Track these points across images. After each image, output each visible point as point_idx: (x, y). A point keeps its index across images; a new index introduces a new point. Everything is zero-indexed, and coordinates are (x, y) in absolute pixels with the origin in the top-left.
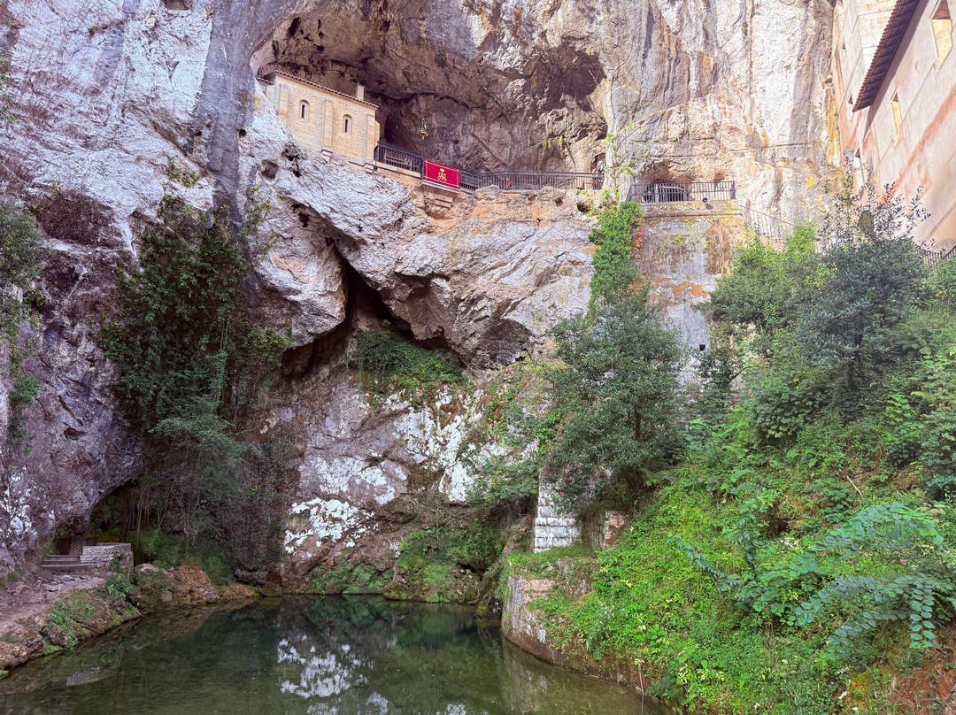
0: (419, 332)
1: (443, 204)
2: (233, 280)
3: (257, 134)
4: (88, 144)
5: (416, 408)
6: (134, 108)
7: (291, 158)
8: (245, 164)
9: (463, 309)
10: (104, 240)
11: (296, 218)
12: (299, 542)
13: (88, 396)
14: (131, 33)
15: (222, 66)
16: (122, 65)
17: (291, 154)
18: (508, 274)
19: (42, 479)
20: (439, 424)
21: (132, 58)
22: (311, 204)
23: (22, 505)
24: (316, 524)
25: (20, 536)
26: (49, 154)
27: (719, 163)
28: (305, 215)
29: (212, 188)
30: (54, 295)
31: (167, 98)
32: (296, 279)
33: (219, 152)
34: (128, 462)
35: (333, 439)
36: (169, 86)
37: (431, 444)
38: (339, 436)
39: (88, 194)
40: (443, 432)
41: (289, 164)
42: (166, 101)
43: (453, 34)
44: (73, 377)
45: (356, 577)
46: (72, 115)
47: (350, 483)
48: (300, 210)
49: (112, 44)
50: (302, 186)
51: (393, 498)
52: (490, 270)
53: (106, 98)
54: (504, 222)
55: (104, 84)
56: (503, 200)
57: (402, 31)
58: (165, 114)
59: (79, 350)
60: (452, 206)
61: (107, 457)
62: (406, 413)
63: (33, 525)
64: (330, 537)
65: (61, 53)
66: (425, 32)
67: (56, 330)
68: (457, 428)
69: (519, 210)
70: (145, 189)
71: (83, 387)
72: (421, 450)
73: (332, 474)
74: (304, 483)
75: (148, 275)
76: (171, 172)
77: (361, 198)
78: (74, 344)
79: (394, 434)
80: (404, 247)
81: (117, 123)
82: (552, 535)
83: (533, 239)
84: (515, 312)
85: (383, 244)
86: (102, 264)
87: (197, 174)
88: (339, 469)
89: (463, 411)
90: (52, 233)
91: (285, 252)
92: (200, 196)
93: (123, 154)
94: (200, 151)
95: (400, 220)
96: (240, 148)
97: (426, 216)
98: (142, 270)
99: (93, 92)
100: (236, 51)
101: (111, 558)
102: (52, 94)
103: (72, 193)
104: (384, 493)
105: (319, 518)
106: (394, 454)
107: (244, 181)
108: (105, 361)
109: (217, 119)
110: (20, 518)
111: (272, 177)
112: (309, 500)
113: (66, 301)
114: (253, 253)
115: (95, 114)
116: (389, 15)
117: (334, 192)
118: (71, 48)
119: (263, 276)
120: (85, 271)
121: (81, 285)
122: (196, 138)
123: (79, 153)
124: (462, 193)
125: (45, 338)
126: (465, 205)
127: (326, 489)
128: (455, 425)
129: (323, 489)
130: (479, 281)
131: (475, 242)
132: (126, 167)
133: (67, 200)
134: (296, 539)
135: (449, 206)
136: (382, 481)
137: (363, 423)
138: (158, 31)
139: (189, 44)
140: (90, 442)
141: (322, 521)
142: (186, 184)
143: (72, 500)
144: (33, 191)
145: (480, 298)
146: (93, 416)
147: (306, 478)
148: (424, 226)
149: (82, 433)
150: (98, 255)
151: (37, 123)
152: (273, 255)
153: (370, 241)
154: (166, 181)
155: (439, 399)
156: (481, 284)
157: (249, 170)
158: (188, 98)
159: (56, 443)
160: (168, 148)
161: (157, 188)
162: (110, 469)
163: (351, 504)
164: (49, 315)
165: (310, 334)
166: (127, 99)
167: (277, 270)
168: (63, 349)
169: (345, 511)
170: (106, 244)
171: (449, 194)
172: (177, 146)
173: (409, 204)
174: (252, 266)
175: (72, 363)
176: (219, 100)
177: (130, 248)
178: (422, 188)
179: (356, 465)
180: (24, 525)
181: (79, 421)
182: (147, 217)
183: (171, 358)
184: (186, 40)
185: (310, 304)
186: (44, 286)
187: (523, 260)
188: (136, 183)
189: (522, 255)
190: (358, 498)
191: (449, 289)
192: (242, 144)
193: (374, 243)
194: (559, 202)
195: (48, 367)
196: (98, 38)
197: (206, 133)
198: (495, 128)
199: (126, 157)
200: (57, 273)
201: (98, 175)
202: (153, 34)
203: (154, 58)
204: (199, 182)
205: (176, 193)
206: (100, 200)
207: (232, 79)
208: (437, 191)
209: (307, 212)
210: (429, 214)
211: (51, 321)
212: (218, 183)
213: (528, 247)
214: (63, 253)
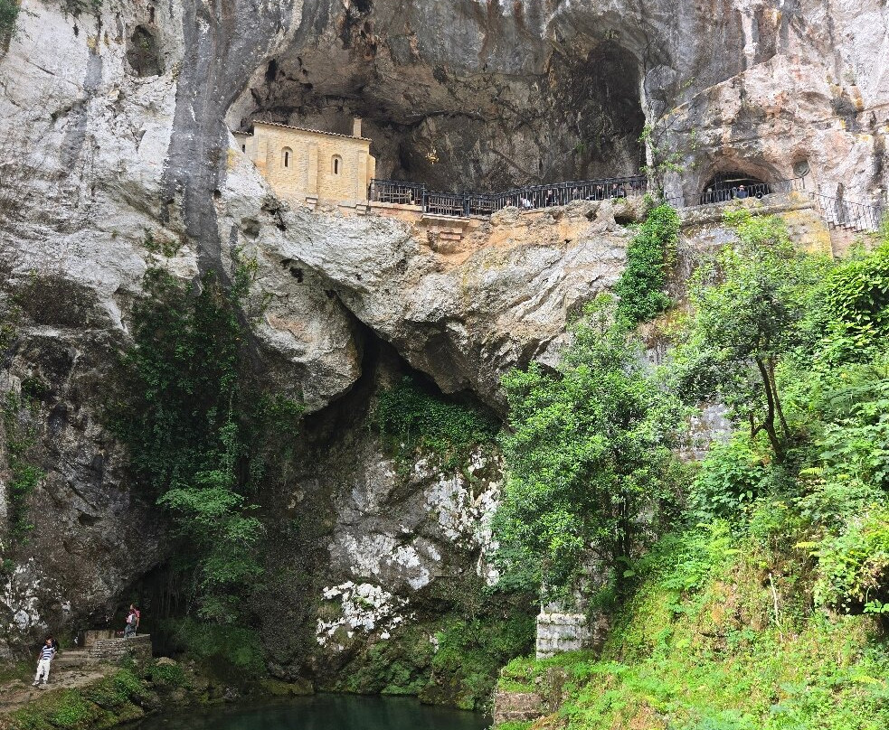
0: (445, 385)
1: (450, 237)
2: (233, 346)
3: (232, 193)
4: (62, 227)
5: (446, 474)
6: (104, 186)
7: (272, 212)
8: (225, 226)
9: (486, 355)
10: (93, 321)
11: (288, 274)
12: (331, 632)
13: (101, 479)
14: (94, 110)
15: (190, 127)
16: (87, 144)
17: (273, 208)
18: (534, 309)
19: (53, 569)
20: (472, 492)
21: (96, 135)
22: (301, 257)
23: (28, 597)
24: (347, 612)
25: (26, 630)
26: (24, 244)
27: (795, 141)
28: (297, 271)
29: (195, 255)
30: (53, 380)
31: (133, 170)
32: (297, 338)
33: (196, 217)
34: (152, 546)
35: (361, 514)
36: (135, 158)
37: (464, 518)
38: (367, 510)
39: (66, 278)
40: (477, 504)
41: (271, 219)
42: (133, 173)
43: (447, 44)
44: (82, 461)
45: (394, 674)
46: (42, 202)
47: (382, 564)
48: (291, 265)
49: (76, 126)
50: (289, 240)
51: (428, 582)
52: (512, 306)
53: (74, 179)
54: (523, 250)
55: (71, 167)
56: (522, 223)
57: (392, 52)
58: (134, 187)
59: (86, 433)
60: (462, 238)
61: (127, 542)
62: (436, 480)
63: (42, 619)
64: (362, 627)
65: (25, 143)
66: (417, 48)
67: (60, 415)
68: (492, 497)
69: (543, 232)
70: (125, 265)
71: (94, 471)
72: (454, 525)
73: (362, 553)
74: (335, 564)
75: (144, 351)
76: (151, 244)
77: (355, 243)
78: (80, 427)
79: (425, 506)
80: (411, 291)
81: (87, 203)
82: (556, 636)
83: (560, 264)
84: (546, 353)
85: (387, 291)
86: (94, 346)
87: (177, 242)
88: (370, 548)
89: (498, 477)
90: (40, 321)
91: (282, 311)
92: (183, 265)
93: (97, 233)
94: (176, 219)
95: (404, 261)
96: (216, 210)
97: (432, 253)
98: (137, 346)
99: (60, 176)
100: (205, 109)
101: (123, 652)
102: (20, 185)
103: (51, 279)
104: (417, 576)
105: (351, 604)
106: (426, 529)
107: (226, 242)
108: (114, 442)
109: (187, 184)
110: (27, 611)
111: (255, 235)
112: (341, 583)
113: (66, 386)
114: (249, 317)
115: (65, 198)
116: (373, 38)
117: (324, 241)
118: (34, 137)
119: (262, 340)
120: (79, 353)
121: (77, 368)
122: (169, 206)
123: (54, 237)
124: (475, 221)
125: (49, 424)
126: (479, 234)
127: (357, 571)
128: (489, 493)
129: (354, 570)
130: (499, 322)
131: (489, 275)
132: (103, 246)
133: (48, 286)
134: (328, 629)
135: (459, 238)
136: (414, 561)
137: (391, 494)
138: (123, 103)
139: (155, 111)
140: (107, 527)
141: (353, 608)
142: (168, 254)
143: (91, 589)
144: (13, 282)
145: (502, 340)
146: (108, 500)
147: (337, 558)
148: (432, 265)
149: (98, 519)
150: (89, 337)
151: (9, 215)
152: (269, 316)
153: (372, 289)
154: (147, 253)
155: (471, 463)
156: (502, 325)
157: (230, 231)
158: (155, 166)
159: (70, 530)
160: (143, 219)
161: (138, 263)
162: (132, 555)
163: (384, 589)
164: (51, 401)
165: (323, 397)
166: (95, 177)
167: (274, 332)
168: (69, 433)
169: (378, 597)
170: (95, 324)
171: (458, 225)
172: (152, 216)
173: (410, 242)
174: (250, 331)
175: (79, 447)
176: (188, 163)
177: (120, 326)
178: (424, 223)
179: (386, 543)
180: (30, 618)
181: (92, 506)
182: (132, 293)
183: (182, 434)
184: (151, 108)
185: (317, 364)
186: (41, 373)
187: (551, 290)
188: (115, 260)
189: (549, 285)
190: (391, 581)
191: (465, 333)
192: (217, 205)
193: (377, 291)
194: (591, 216)
195: (55, 454)
196: (61, 121)
197: (179, 199)
198: (518, 138)
199: (101, 236)
200: (52, 359)
201: (76, 258)
202: (118, 106)
203: (119, 131)
204: (181, 250)
205: (158, 265)
206: (80, 281)
207: (203, 139)
208: (442, 223)
209: (299, 266)
210: (435, 250)
211: (54, 407)
212: (199, 249)
213: (555, 275)
214: (53, 338)
